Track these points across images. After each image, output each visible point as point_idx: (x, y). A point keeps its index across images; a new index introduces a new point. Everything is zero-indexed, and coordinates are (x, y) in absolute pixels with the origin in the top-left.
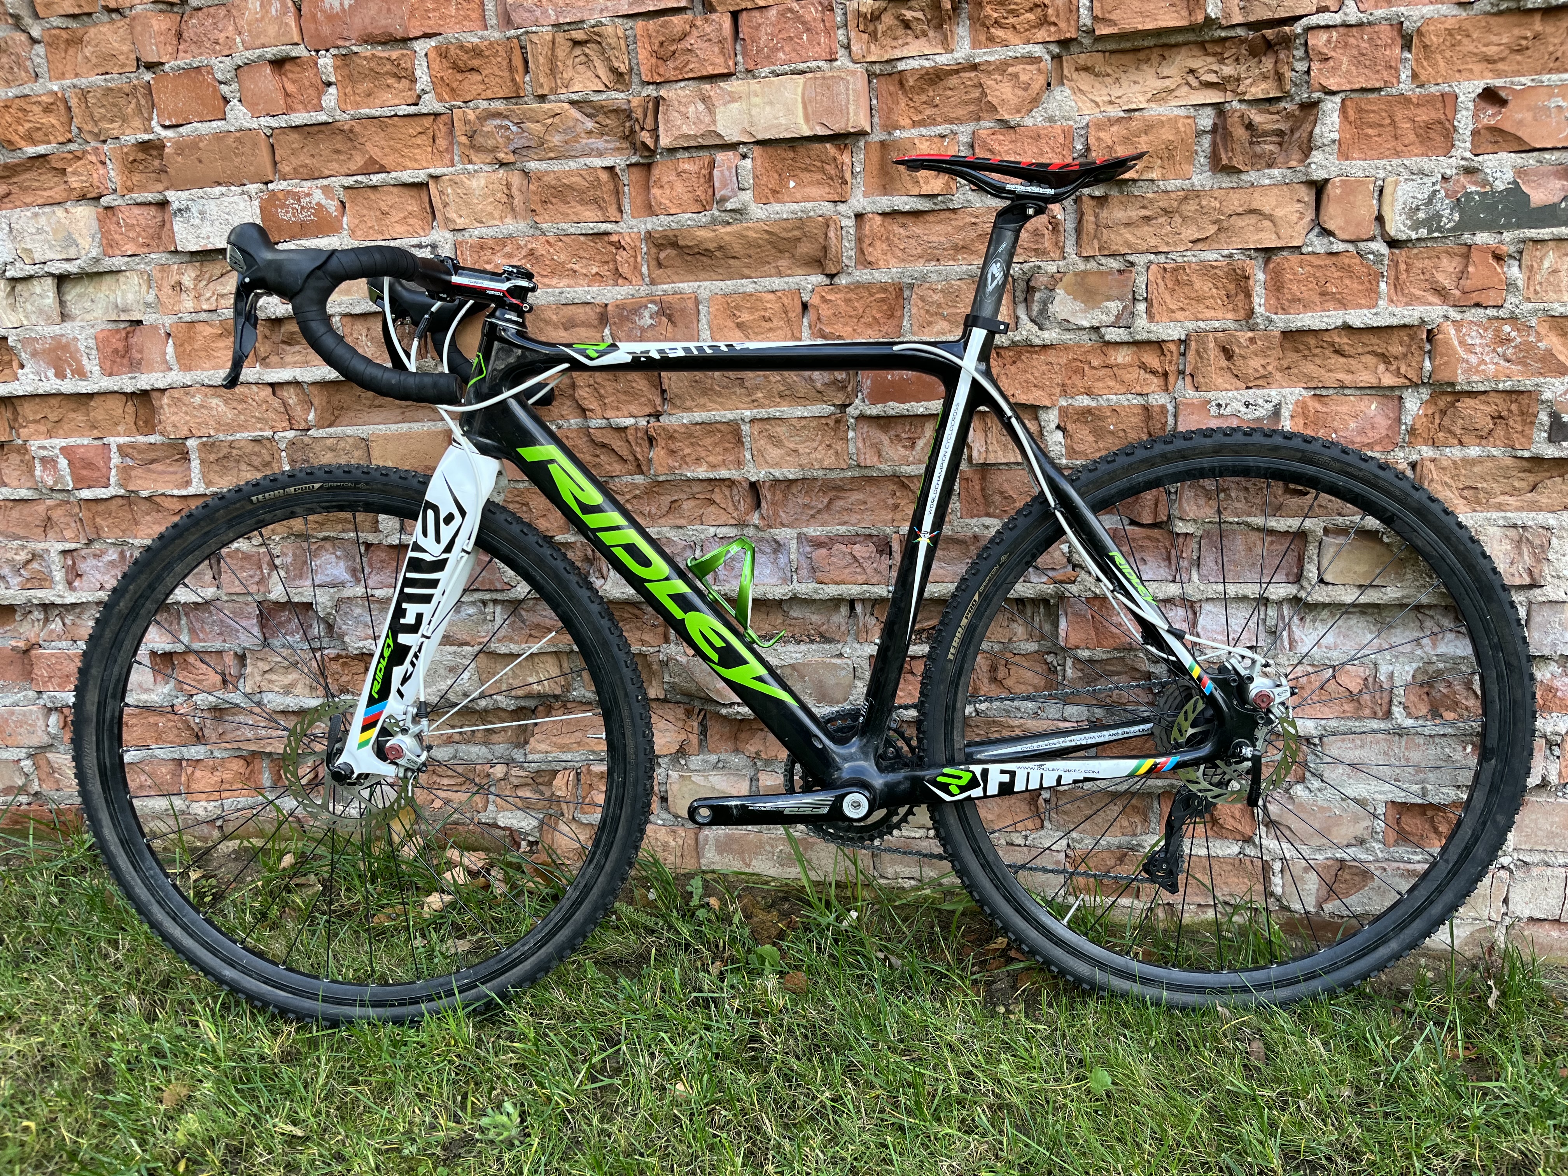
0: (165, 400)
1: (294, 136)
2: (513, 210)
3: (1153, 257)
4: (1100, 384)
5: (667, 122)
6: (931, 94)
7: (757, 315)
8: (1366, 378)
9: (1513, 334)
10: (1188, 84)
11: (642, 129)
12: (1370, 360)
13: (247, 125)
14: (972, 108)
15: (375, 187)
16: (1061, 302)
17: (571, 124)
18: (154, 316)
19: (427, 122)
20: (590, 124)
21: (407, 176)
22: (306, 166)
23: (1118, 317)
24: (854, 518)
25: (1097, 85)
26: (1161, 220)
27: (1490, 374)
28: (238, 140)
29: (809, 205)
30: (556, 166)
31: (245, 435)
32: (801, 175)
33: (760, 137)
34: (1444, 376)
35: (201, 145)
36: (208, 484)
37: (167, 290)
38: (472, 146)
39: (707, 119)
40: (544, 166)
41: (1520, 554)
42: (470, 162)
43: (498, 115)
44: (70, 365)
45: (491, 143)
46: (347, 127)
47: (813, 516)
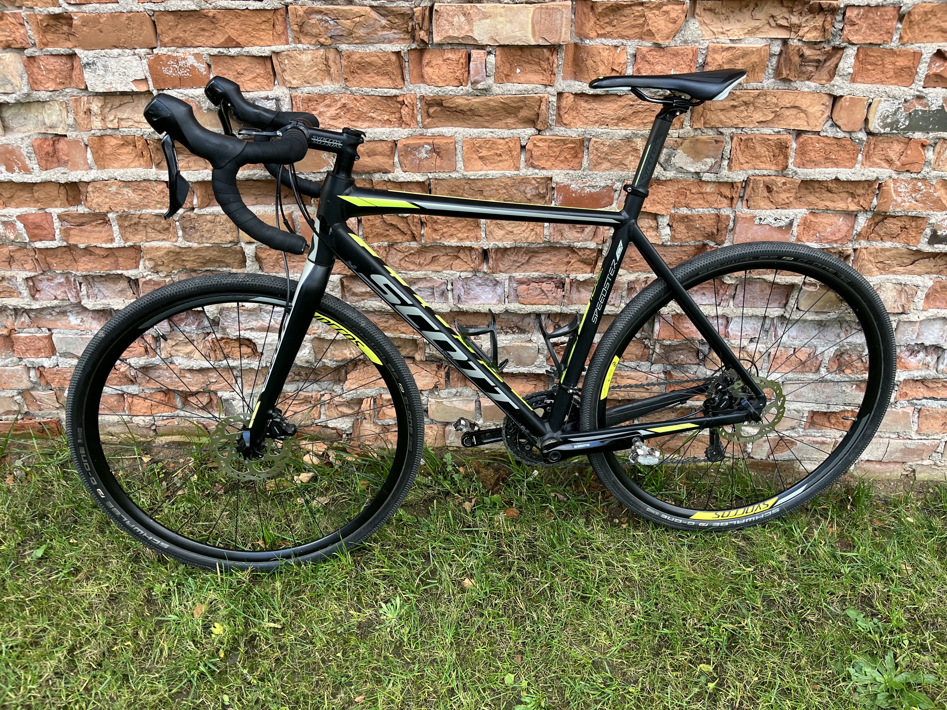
0: (90, 189)
1: (171, 17)
2: (329, 74)
3: (734, 130)
4: (695, 202)
5: (438, 26)
6: (611, 18)
7: (493, 152)
8: (841, 205)
9: (923, 187)
10: (769, 23)
11: (421, 29)
12: (845, 195)
13: (135, 9)
14: (637, 30)
15: (232, 57)
16: (680, 157)
17: (372, 22)
18: (75, 133)
19: (269, 15)
20: (384, 22)
21: (255, 50)
22: (180, 38)
23: (711, 167)
24: (543, 268)
25: (715, 20)
26: (742, 108)
27: (906, 208)
28: (129, 18)
29: (530, 87)
30: (361, 50)
31: (149, 211)
32: (525, 65)
33: (502, 43)
34: (883, 209)
35: (101, 20)
36: (126, 240)
37: (81, 114)
38: (301, 32)
39: (467, 28)
40: (352, 48)
41: (900, 297)
42: (300, 42)
43: (320, 12)
44: (17, 164)
45: (315, 31)
46: (211, 14)
47: (519, 267)
